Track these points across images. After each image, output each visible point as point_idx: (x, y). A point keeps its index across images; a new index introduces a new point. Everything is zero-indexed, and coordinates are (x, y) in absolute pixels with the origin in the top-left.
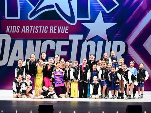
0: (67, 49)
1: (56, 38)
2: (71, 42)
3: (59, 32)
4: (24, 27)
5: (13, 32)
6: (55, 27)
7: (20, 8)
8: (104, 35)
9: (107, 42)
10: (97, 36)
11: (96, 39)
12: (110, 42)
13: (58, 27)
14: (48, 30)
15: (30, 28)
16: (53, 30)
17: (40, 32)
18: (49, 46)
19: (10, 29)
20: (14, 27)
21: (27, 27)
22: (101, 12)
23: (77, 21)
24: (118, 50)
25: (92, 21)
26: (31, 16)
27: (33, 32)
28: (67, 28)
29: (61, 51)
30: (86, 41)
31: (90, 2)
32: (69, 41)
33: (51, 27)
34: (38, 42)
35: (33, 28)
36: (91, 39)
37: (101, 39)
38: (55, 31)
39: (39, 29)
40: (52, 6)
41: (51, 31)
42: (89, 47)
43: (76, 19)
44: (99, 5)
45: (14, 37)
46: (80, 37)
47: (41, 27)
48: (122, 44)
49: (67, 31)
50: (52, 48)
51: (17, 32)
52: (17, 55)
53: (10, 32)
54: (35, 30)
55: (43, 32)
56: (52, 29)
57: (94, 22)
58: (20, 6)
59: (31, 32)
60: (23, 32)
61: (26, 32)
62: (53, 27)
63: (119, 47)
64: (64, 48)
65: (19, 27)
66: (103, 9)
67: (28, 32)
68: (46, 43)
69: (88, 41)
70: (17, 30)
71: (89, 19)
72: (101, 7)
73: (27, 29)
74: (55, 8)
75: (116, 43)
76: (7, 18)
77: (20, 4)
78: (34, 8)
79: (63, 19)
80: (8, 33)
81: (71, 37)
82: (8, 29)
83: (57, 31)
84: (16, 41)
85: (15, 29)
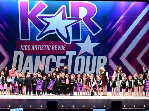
0: (65, 61)
1: (57, 53)
2: (68, 56)
3: (59, 49)
4: (33, 46)
5: (25, 49)
6: (56, 46)
7: (31, 33)
8: (91, 51)
9: (93, 57)
10: (87, 52)
11: (86, 54)
12: (96, 56)
13: (58, 46)
14: (51, 48)
15: (38, 47)
16: (55, 48)
17: (45, 50)
18: (51, 60)
19: (23, 48)
20: (26, 46)
21: (35, 46)
22: (89, 35)
23: (72, 41)
24: (102, 62)
25: (83, 41)
26: (39, 38)
27: (40, 50)
28: (65, 47)
29: (60, 63)
30: (78, 56)
31: (81, 28)
32: (66, 56)
33: (53, 46)
34: (44, 57)
35: (40, 47)
36: (82, 55)
37: (89, 54)
38: (56, 49)
39: (44, 47)
40: (53, 31)
41: (53, 49)
42: (80, 60)
43: (71, 40)
44: (88, 30)
45: (26, 53)
46: (74, 53)
47: (45, 46)
48: (105, 58)
49: (64, 49)
50: (53, 61)
51: (28, 49)
52: (28, 66)
53: (23, 49)
54: (41, 48)
55: (47, 50)
56: (53, 47)
57: (84, 42)
58: (30, 31)
59: (38, 50)
60: (33, 49)
61: (35, 50)
62: (54, 46)
63: (102, 60)
64: (62, 61)
65: (30, 46)
66: (90, 33)
67: (36, 50)
68: (50, 57)
69: (80, 56)
70: (28, 48)
71: (81, 40)
72: (89, 31)
73: (35, 48)
74: (56, 32)
75: (100, 57)
76: (21, 39)
77: (30, 29)
78: (40, 32)
79: (61, 40)
80: (22, 51)
81: (68, 53)
82: (21, 48)
83: (57, 49)
84: (28, 56)
85: (27, 47)
